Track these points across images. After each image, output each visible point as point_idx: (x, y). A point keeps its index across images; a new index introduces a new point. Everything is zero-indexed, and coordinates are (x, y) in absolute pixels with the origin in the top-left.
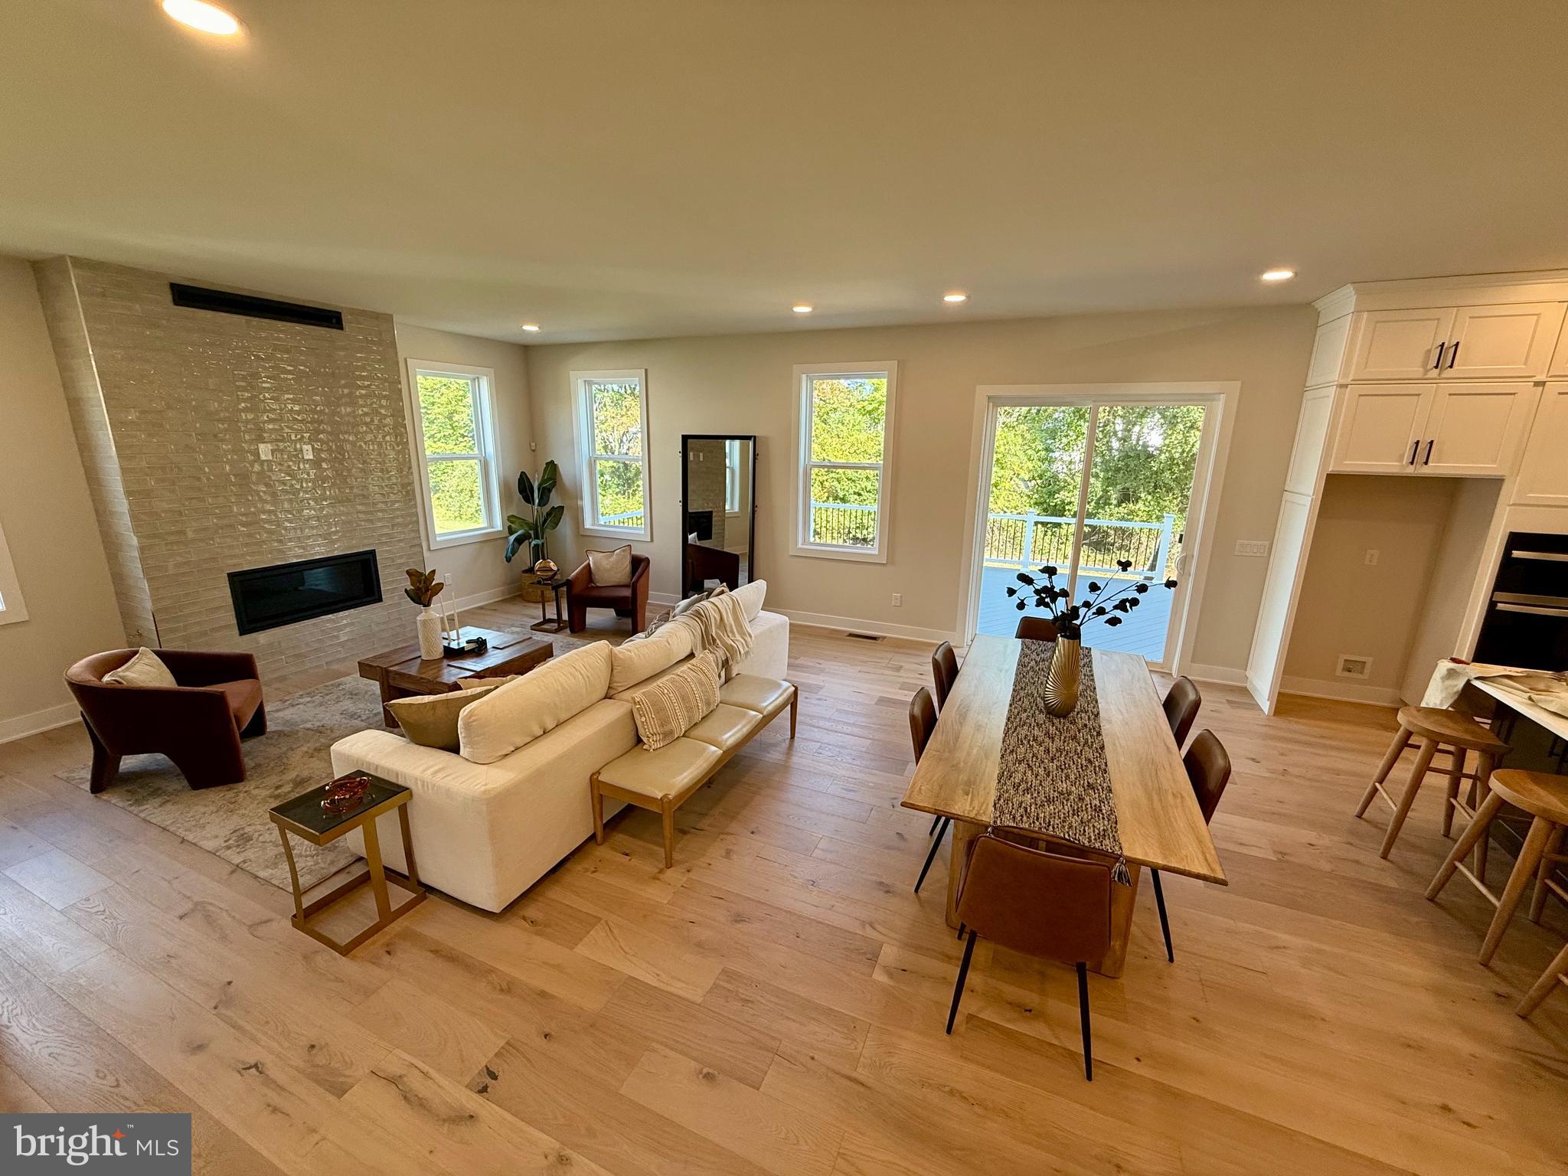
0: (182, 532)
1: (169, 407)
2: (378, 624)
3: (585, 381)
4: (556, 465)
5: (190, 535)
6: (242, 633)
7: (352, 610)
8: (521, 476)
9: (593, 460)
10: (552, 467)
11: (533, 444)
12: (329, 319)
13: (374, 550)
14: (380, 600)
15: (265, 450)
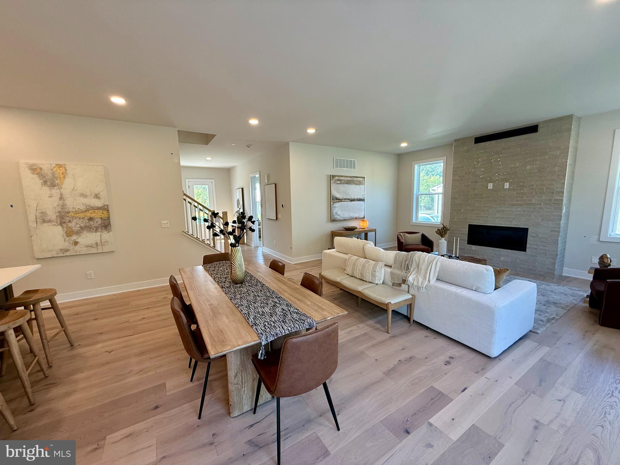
5: (462, 211)
6: (468, 244)
12: (533, 129)
13: (528, 228)
14: (523, 250)
15: (490, 186)
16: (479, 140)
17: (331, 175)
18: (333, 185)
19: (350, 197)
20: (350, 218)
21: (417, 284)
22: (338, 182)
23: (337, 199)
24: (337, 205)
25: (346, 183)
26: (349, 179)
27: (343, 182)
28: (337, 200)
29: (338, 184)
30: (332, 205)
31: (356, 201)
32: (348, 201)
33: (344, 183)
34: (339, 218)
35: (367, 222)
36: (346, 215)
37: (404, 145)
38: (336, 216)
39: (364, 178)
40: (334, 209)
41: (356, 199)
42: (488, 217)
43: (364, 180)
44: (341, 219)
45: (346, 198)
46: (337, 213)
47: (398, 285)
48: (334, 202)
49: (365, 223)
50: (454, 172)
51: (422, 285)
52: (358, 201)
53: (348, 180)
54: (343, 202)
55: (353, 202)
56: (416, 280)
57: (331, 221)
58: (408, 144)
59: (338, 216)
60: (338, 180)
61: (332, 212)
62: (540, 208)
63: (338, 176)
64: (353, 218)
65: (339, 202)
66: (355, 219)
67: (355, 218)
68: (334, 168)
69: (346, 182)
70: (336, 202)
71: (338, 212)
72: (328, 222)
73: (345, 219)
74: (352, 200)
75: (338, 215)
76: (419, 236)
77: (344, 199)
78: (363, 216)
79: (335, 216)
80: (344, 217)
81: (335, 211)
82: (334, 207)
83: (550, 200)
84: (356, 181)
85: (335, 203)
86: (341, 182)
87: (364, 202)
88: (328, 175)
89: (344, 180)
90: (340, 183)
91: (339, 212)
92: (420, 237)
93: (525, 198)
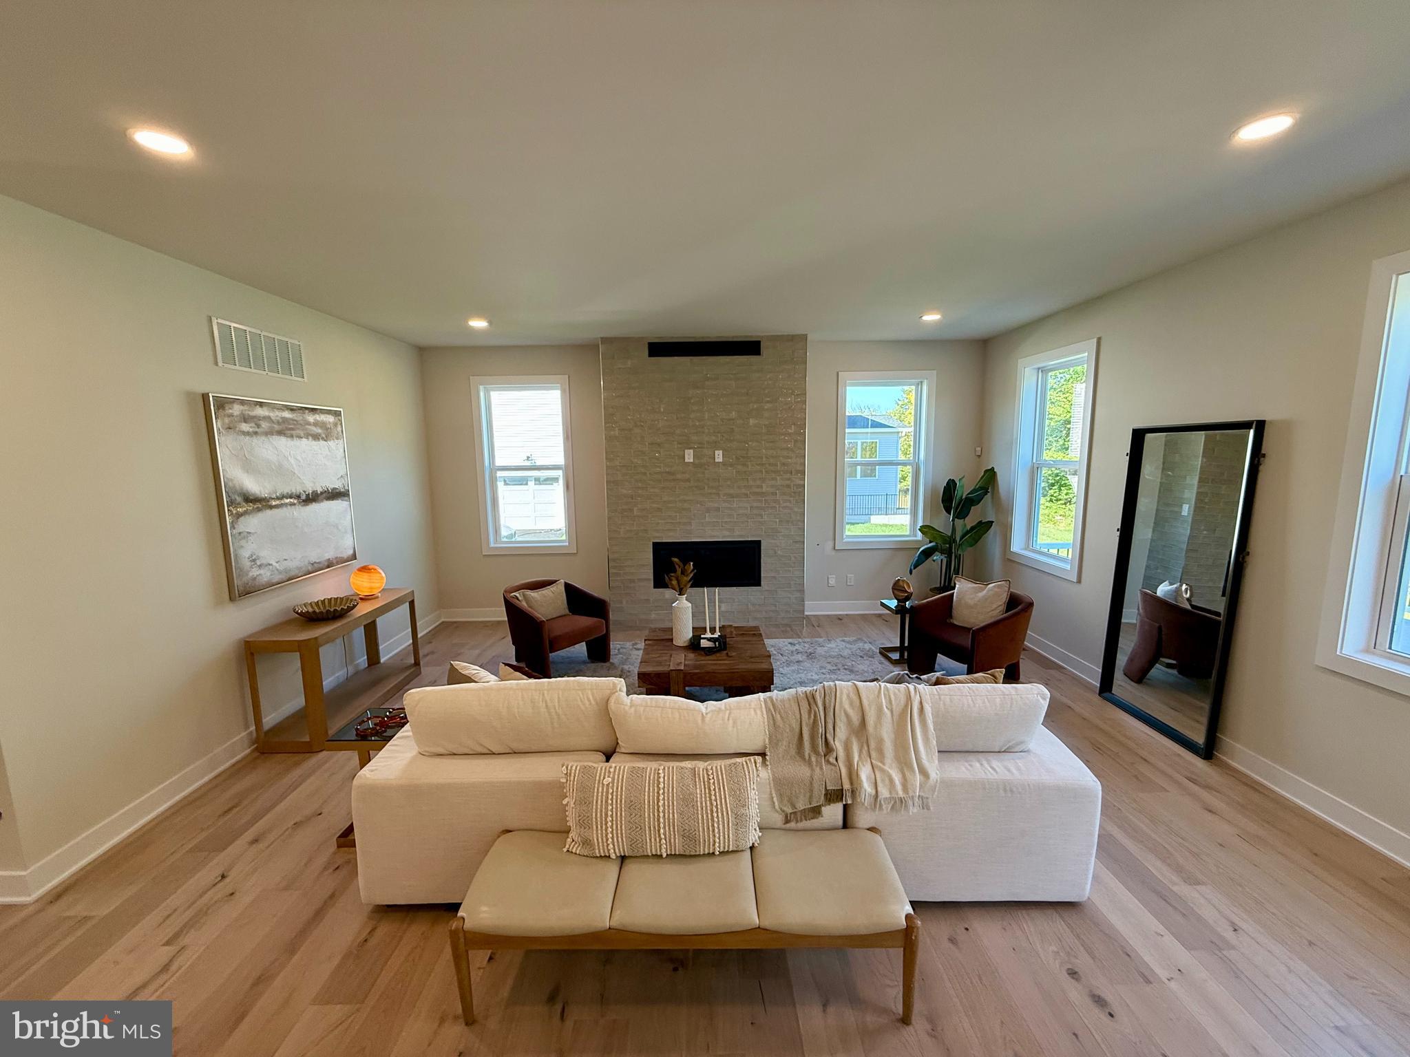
0: (631, 510)
1: (636, 426)
2: (754, 605)
3: (1039, 369)
4: (995, 472)
5: (636, 512)
6: (655, 587)
7: (735, 588)
8: (948, 483)
9: (1035, 468)
10: (991, 475)
11: (979, 449)
12: (751, 348)
13: (760, 541)
14: (758, 584)
15: (689, 456)
16: (659, 349)
17: (205, 397)
18: (223, 439)
19: (296, 489)
20: (310, 568)
21: (890, 793)
22: (245, 427)
23: (249, 499)
24: (253, 523)
25: (280, 433)
26: (287, 414)
27: (265, 425)
28: (251, 501)
29: (247, 434)
30: (233, 527)
31: (322, 501)
32: (294, 504)
33: (268, 433)
34: (265, 575)
35: (381, 571)
36: (296, 559)
37: (479, 324)
38: (254, 572)
39: (337, 414)
40: (243, 543)
41: (322, 493)
42: (690, 524)
43: (339, 423)
44: (276, 578)
45: (286, 490)
46: (258, 558)
47: (811, 815)
48: (239, 515)
49: (375, 576)
50: (609, 418)
51: (910, 792)
52: (328, 498)
53: (285, 420)
54: (275, 511)
55: (314, 507)
56: (883, 781)
57: (232, 599)
58: (490, 322)
59: (262, 572)
60: (245, 419)
61: (236, 556)
62: (775, 501)
63: (242, 402)
64: (321, 566)
65: (259, 510)
66: (328, 567)
67: (326, 564)
68: (216, 364)
69: (277, 427)
70: (245, 513)
71: (262, 554)
72: (218, 603)
73: (293, 574)
74: (312, 498)
75: (260, 566)
76: (559, 589)
77: (278, 498)
78: (351, 552)
79: (251, 574)
80: (286, 571)
81: (244, 551)
82: (240, 533)
83: (788, 486)
84: (316, 424)
85: (242, 519)
86: (259, 426)
87: (348, 503)
88: (190, 395)
89: (268, 418)
90: (256, 433)
91: (268, 555)
92: (563, 589)
93: (751, 483)
